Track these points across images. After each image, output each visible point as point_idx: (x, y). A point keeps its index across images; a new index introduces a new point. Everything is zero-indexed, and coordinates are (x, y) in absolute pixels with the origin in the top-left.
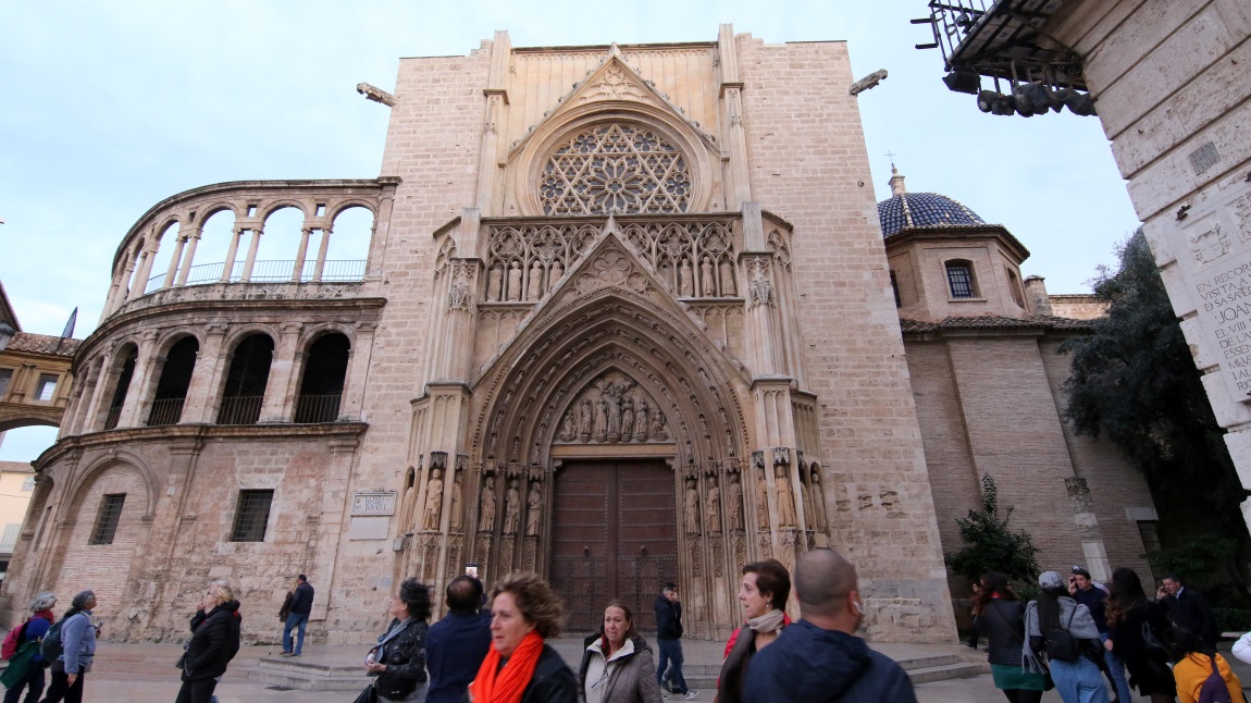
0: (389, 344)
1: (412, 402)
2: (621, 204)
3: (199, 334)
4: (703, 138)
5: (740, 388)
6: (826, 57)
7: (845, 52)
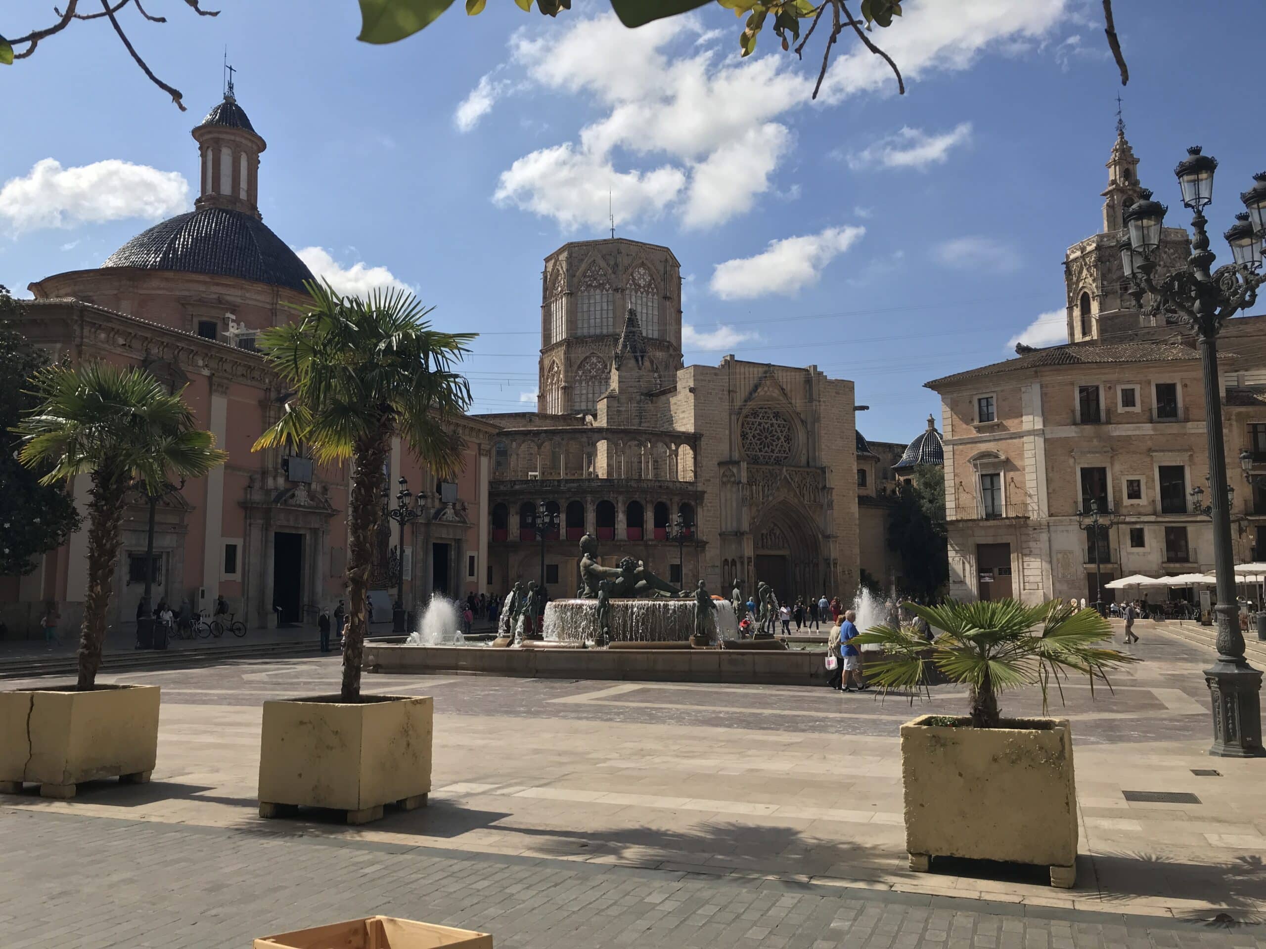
0: (708, 510)
1: (720, 535)
2: (768, 447)
3: (643, 503)
4: (802, 421)
5: (820, 536)
6: (847, 390)
7: (853, 388)
